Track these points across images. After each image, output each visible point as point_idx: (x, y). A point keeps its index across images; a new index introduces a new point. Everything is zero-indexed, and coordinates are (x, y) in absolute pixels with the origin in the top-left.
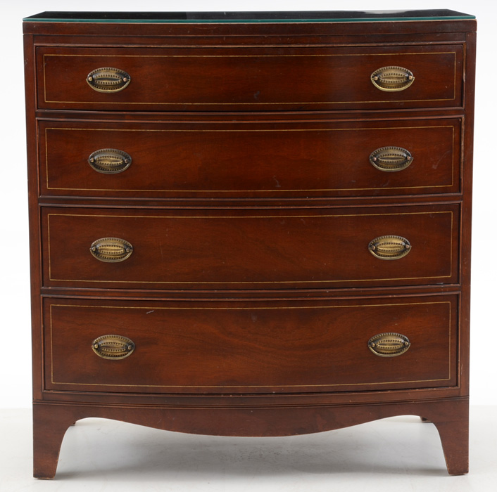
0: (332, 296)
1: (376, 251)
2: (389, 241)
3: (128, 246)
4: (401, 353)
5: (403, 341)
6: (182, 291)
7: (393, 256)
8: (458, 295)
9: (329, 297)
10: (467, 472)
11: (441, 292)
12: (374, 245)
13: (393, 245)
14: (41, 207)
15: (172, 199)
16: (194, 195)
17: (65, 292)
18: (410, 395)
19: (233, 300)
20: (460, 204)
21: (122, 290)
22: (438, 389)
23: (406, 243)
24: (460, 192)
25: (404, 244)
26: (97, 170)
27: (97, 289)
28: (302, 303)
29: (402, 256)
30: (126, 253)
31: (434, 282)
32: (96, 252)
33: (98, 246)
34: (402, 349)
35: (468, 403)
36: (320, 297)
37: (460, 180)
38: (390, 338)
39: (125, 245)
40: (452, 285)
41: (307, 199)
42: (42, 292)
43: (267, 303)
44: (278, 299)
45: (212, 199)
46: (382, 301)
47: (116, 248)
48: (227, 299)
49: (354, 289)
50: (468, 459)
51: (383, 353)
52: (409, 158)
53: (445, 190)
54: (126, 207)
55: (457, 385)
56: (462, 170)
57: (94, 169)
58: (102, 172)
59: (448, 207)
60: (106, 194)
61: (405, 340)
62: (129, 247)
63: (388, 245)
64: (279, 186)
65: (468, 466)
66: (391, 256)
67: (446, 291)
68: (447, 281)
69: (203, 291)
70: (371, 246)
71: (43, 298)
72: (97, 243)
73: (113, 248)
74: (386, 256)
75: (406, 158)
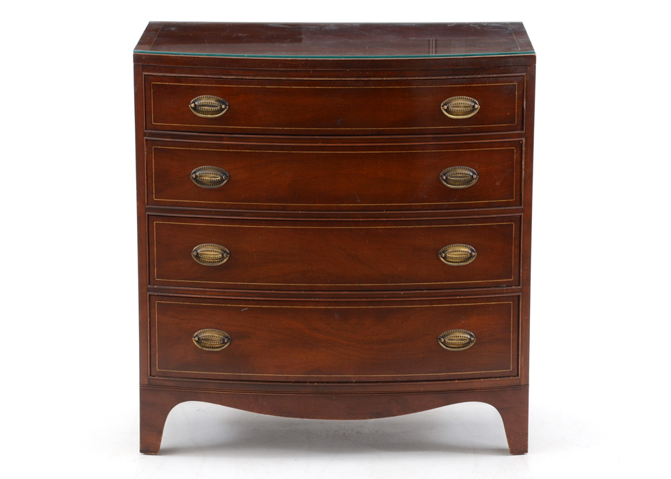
0: (406, 297)
1: (445, 258)
2: (457, 249)
3: (225, 252)
4: (467, 347)
5: (469, 337)
6: (273, 292)
7: (461, 262)
8: (519, 296)
9: (403, 298)
10: (527, 452)
11: (503, 293)
12: (443, 252)
13: (460, 253)
14: (148, 215)
15: (265, 211)
16: (284, 208)
17: (169, 291)
18: (476, 384)
19: (318, 300)
20: (521, 216)
21: (219, 290)
22: (500, 379)
23: (472, 251)
24: (521, 205)
25: (470, 251)
26: (199, 185)
27: (198, 289)
28: (380, 303)
29: (468, 263)
30: (223, 258)
31: (497, 285)
32: (197, 256)
33: (198, 251)
34: (468, 343)
35: (528, 391)
36: (396, 298)
37: (521, 195)
38: (458, 334)
39: (222, 250)
40: (513, 287)
41: (384, 212)
42: (148, 290)
43: (349, 303)
44: (358, 300)
45: (300, 212)
46: (450, 301)
47: (215, 253)
48: (313, 299)
49: (425, 291)
50: (527, 440)
51: (451, 347)
52: (475, 176)
53: (507, 204)
54: (224, 217)
55: (518, 375)
56: (523, 186)
57: (196, 183)
58: (203, 186)
59: (509, 219)
60: (206, 206)
61: (471, 336)
62: (227, 252)
63: (456, 253)
64: (359, 201)
65: (527, 447)
66: (459, 262)
67: (508, 293)
68: (509, 285)
69: (291, 292)
70: (441, 254)
71: (150, 295)
72: (198, 249)
73: (212, 253)
74: (454, 262)
75: (472, 176)
